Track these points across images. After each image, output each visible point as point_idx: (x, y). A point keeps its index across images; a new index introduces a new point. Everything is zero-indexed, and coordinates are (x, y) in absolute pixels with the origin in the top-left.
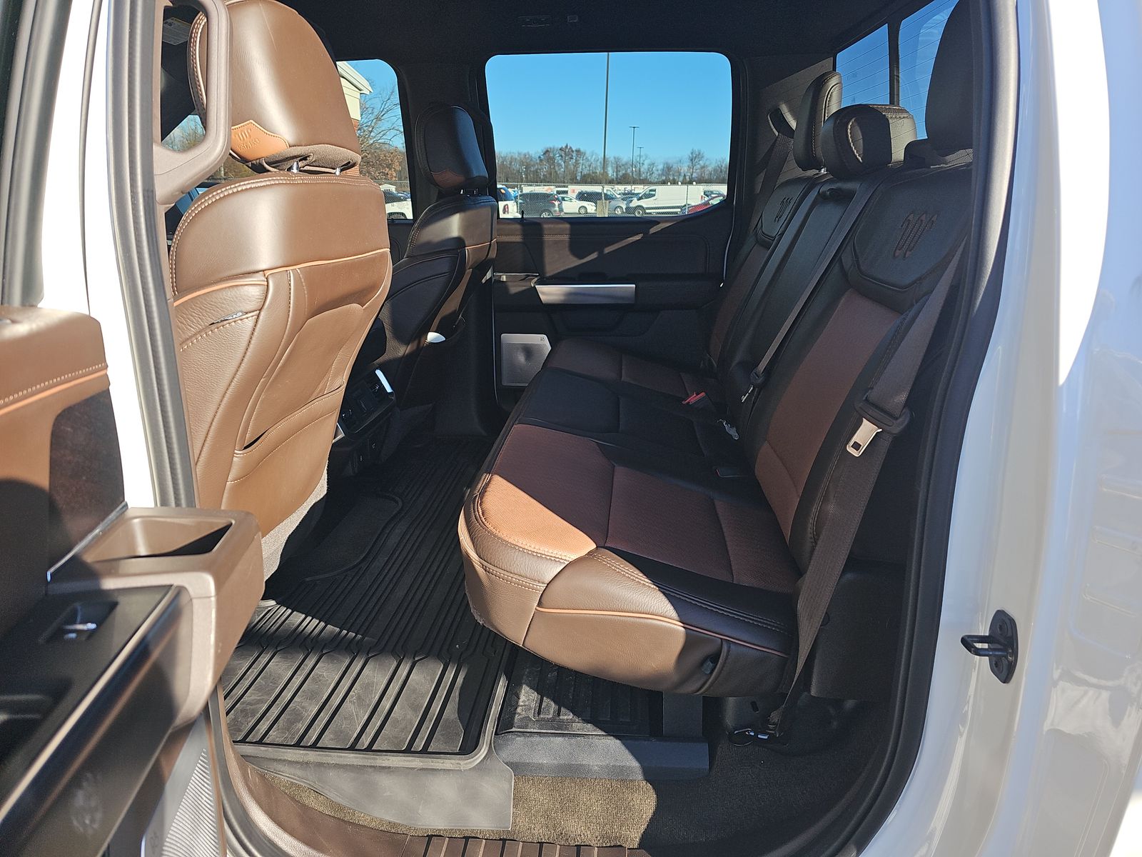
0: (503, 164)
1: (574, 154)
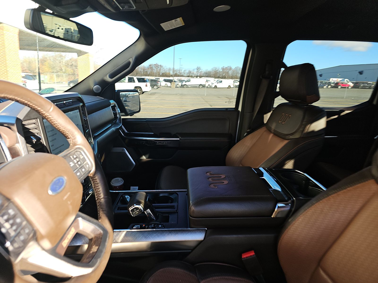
1: (159, 66)
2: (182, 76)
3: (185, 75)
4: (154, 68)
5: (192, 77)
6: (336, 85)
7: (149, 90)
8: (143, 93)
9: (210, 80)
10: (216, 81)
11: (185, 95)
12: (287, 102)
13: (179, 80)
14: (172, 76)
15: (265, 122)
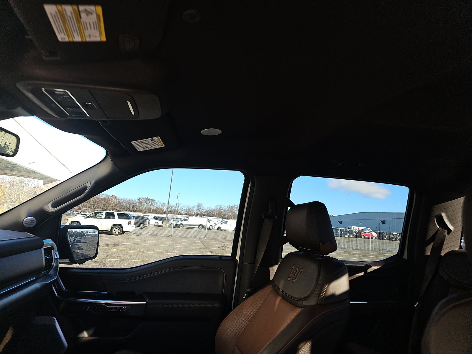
0: (119, 203)
1: (151, 201)
2: (179, 214)
3: (183, 212)
4: (144, 202)
5: (191, 215)
6: (359, 235)
7: (131, 230)
8: (124, 232)
9: (213, 220)
10: (220, 222)
11: (179, 237)
12: (297, 250)
13: (175, 218)
14: (165, 213)
15: (271, 278)
